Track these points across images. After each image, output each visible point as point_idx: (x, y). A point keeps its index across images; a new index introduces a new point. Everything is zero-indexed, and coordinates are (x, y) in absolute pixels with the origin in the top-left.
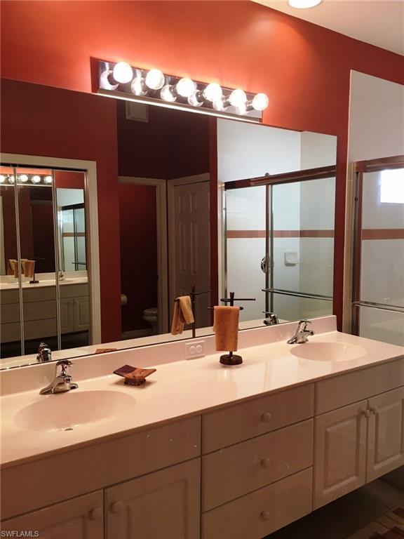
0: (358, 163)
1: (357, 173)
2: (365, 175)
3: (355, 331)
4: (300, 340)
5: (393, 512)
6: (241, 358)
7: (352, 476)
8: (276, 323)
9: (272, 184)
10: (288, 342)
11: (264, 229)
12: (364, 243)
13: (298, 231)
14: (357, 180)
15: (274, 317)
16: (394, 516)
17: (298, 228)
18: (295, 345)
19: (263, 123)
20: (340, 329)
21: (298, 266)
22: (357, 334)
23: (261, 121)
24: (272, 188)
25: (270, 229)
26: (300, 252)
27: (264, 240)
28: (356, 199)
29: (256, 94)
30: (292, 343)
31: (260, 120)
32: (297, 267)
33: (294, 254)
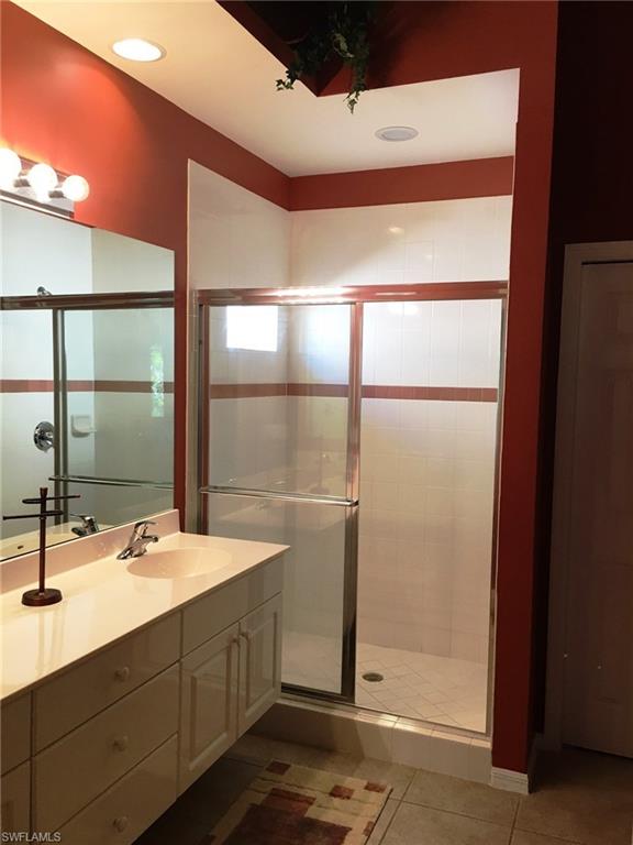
0: (202, 292)
1: (201, 306)
2: (213, 310)
3: (202, 528)
4: (136, 553)
5: (267, 769)
6: (58, 592)
7: (221, 734)
8: (94, 530)
9: (64, 309)
10: (119, 557)
11: (51, 377)
12: (213, 402)
13: (90, 382)
14: (200, 315)
15: (91, 520)
16: (269, 775)
17: (92, 378)
18: (131, 560)
19: (75, 219)
20: (182, 530)
21: (92, 436)
22: (205, 533)
23: (71, 216)
24: (63, 314)
25: (60, 378)
26: (96, 416)
27: (51, 395)
28: (200, 342)
29: (68, 176)
30: (125, 558)
31: (71, 214)
32: (91, 439)
33: (87, 417)
